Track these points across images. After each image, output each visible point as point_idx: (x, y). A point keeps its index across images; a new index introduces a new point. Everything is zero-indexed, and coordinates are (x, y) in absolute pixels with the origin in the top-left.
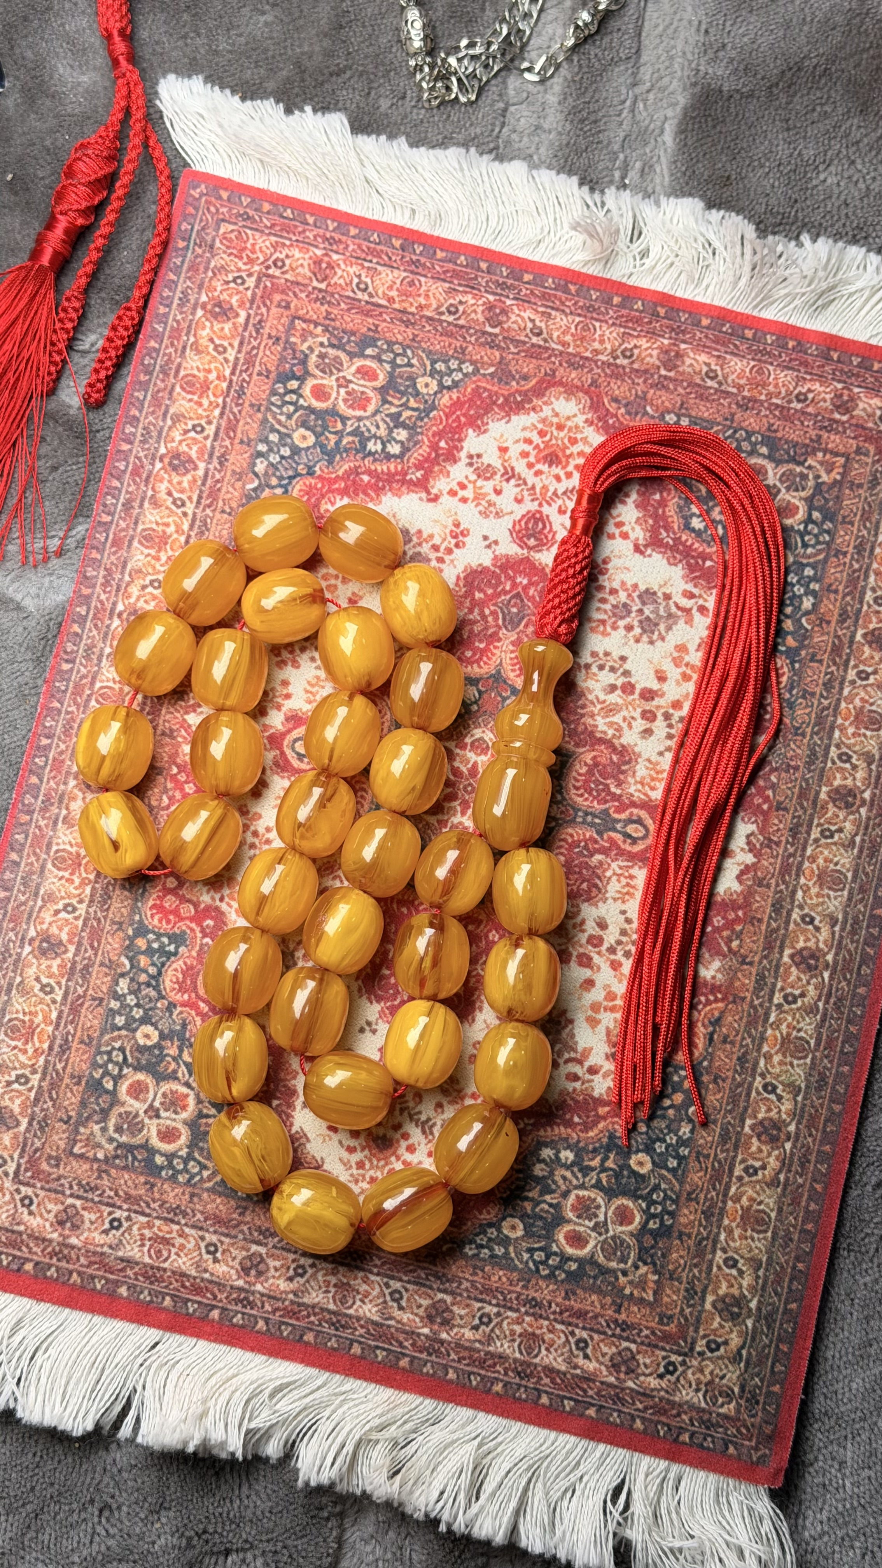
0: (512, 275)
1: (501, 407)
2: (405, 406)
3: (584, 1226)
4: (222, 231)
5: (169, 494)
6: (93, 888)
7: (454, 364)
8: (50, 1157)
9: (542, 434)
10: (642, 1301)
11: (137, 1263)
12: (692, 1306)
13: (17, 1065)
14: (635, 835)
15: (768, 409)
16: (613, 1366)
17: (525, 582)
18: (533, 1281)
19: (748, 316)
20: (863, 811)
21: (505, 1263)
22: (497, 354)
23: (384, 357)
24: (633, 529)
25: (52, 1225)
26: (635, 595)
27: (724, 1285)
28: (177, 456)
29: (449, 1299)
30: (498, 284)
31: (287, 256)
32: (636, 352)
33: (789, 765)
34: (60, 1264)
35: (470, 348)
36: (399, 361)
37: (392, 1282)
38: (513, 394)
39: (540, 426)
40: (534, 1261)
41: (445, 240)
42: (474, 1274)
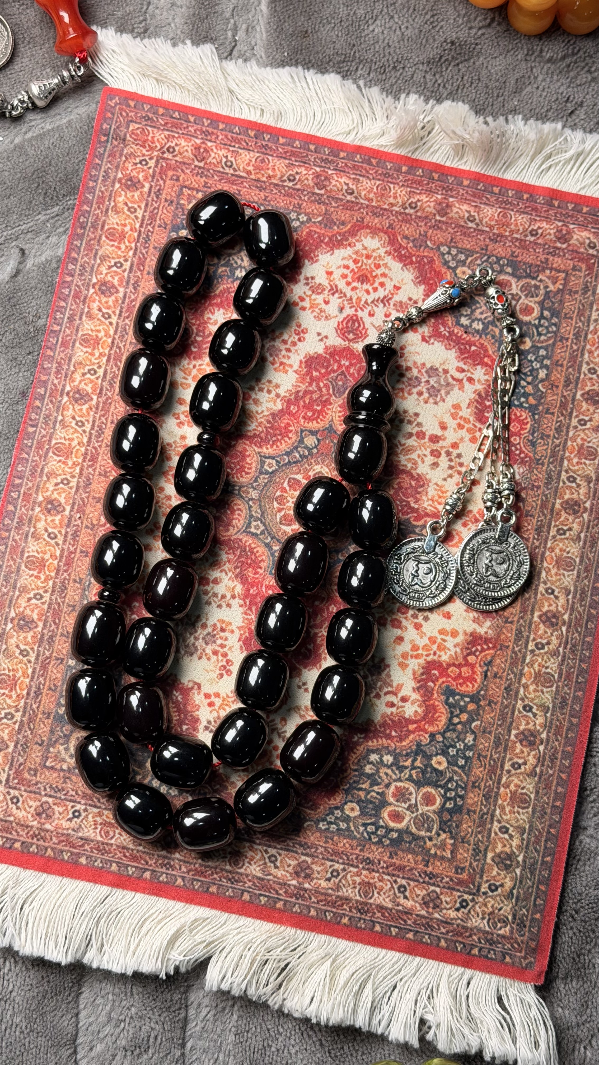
0: (332, 153)
1: (327, 244)
3: (401, 808)
4: (131, 129)
5: (100, 310)
6: (54, 582)
7: (293, 216)
8: (30, 769)
9: (356, 261)
10: (442, 858)
11: (92, 841)
12: (478, 860)
13: (5, 706)
15: (511, 241)
16: (424, 903)
17: (347, 363)
18: (367, 846)
19: (495, 178)
20: (585, 516)
21: (347, 834)
22: (323, 208)
24: (421, 325)
25: (32, 816)
26: (423, 371)
27: (500, 845)
28: (104, 283)
29: (309, 860)
30: (323, 161)
31: (176, 145)
32: (419, 204)
34: (39, 843)
35: (305, 204)
37: (269, 850)
38: (335, 235)
39: (354, 256)
40: (368, 832)
41: (285, 130)
42: (326, 842)
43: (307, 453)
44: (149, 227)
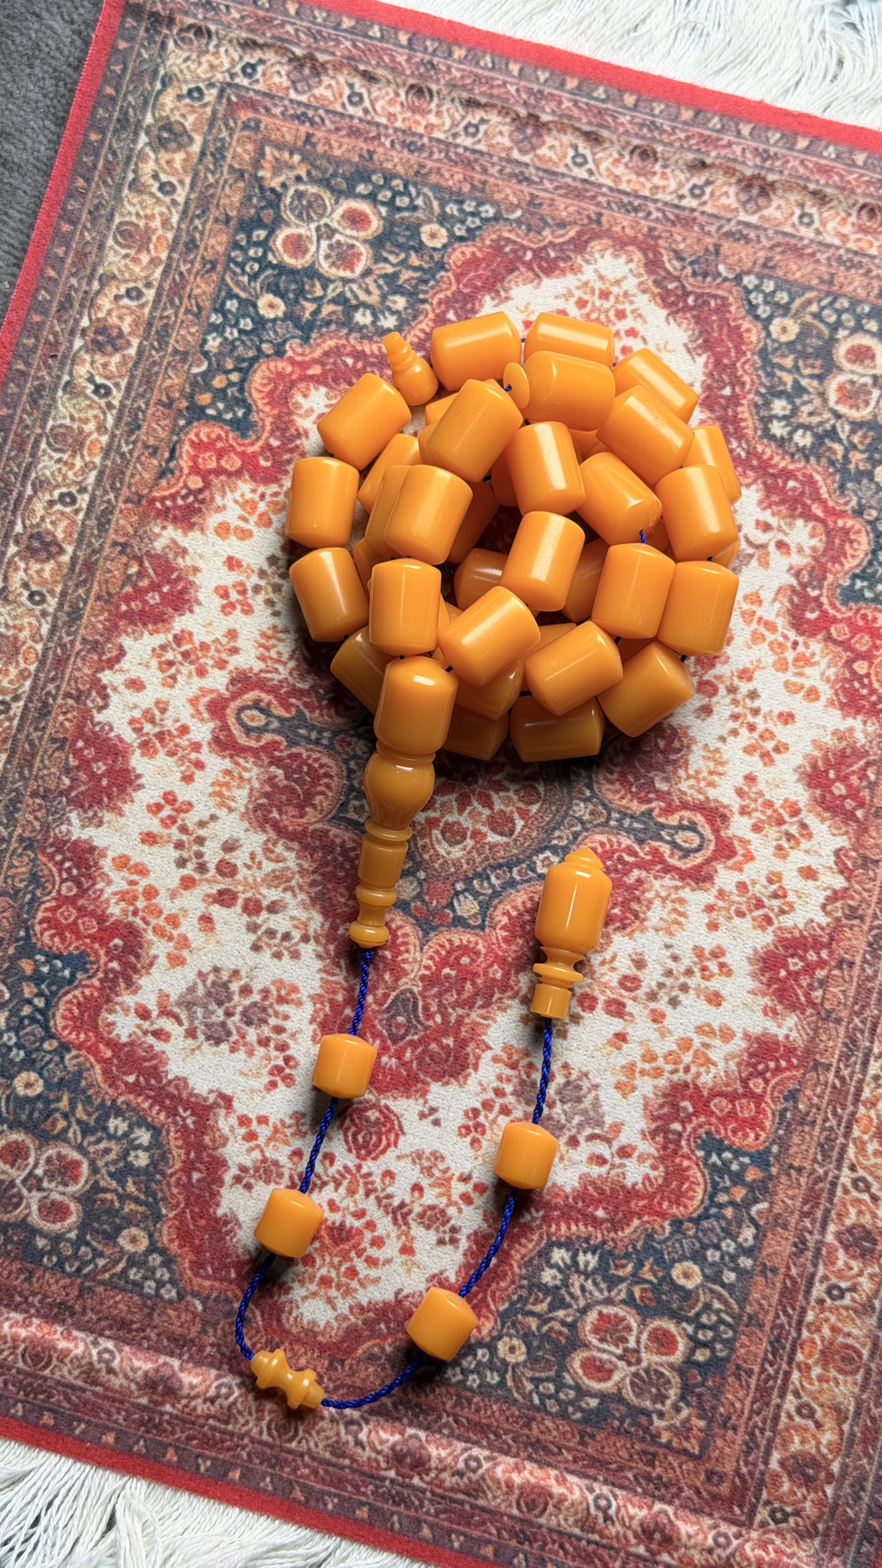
0: (386, 1517)
2: (544, 1319)
3: (346, 235)
5: (874, 1198)
7: (474, 1381)
9: (353, 1272)
10: (279, 146)
12: (216, 139)
14: (255, 712)
15: (30, 1304)
16: (318, 75)
17: (384, 1059)
18: (411, 172)
21: (445, 194)
23: (572, 1394)
24: (232, 1129)
26: (235, 1037)
27: (177, 163)
28: (865, 1254)
29: (516, 155)
30: (406, 1502)
31: (710, 1551)
33: (44, 797)
36: (551, 1387)
37: (585, 176)
39: (354, 1284)
40: (409, 195)
42: (484, 183)
43: (475, 882)
44: (771, 1370)
